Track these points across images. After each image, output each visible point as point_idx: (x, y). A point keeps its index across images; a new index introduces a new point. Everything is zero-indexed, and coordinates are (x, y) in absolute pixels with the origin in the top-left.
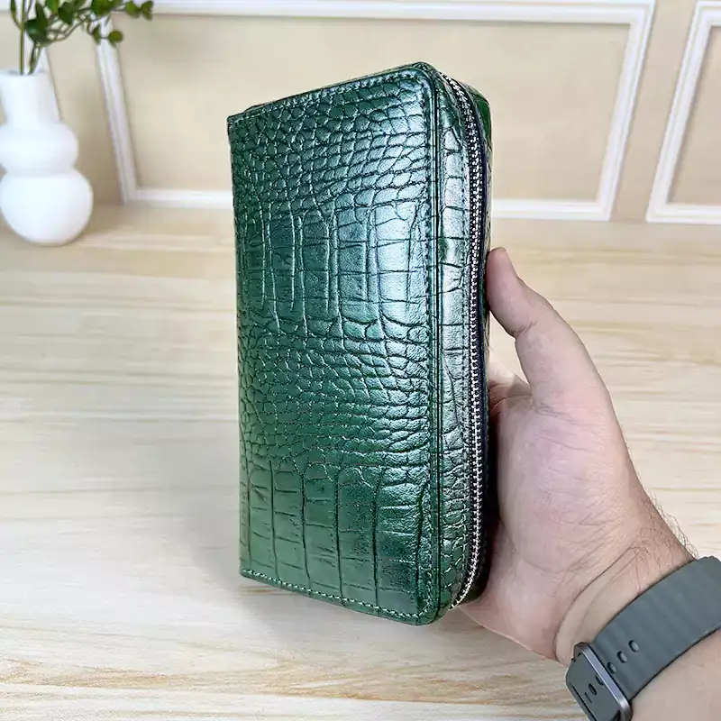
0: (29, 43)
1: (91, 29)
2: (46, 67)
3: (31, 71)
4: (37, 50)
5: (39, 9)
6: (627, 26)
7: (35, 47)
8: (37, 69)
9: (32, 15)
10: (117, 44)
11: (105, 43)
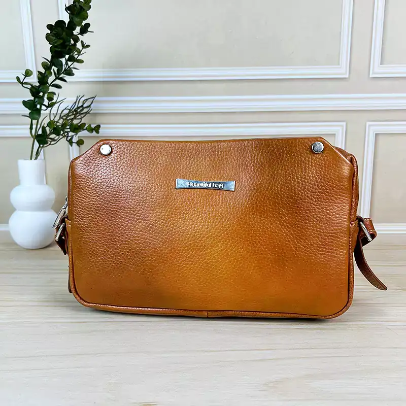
0: (37, 144)
1: (68, 139)
2: (43, 158)
3: (36, 158)
4: (40, 149)
5: (44, 129)
6: (334, 135)
7: (40, 147)
8: (39, 157)
9: (40, 132)
10: (81, 146)
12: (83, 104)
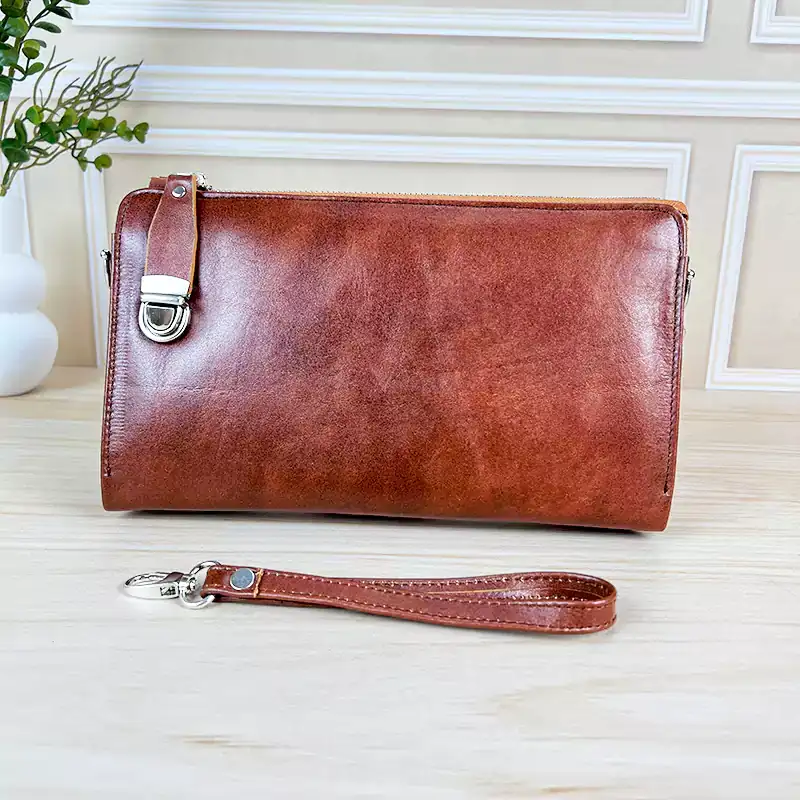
0: (3, 161)
4: (11, 172)
5: (19, 125)
6: (664, 171)
7: (10, 165)
9: (12, 134)
10: (105, 170)
11: (91, 167)
12: (113, 78)
